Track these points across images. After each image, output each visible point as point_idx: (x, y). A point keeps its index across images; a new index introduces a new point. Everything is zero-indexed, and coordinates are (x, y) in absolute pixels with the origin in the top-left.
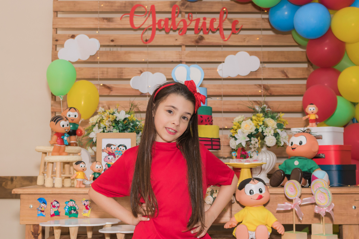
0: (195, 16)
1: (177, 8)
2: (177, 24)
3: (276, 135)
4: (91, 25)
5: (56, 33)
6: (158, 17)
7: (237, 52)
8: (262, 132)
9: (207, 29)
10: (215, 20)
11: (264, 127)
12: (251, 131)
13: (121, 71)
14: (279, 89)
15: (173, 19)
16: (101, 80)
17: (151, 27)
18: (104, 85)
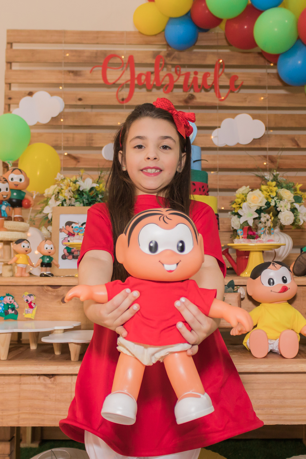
0: (184, 71)
1: (161, 60)
2: (161, 79)
3: (293, 210)
4: (53, 79)
5: (10, 89)
6: (138, 71)
7: (237, 114)
8: (275, 207)
9: (199, 86)
10: (208, 75)
11: (277, 199)
12: (260, 205)
13: (90, 139)
14: (288, 162)
15: (157, 73)
16: (66, 148)
17: (129, 83)
18: (69, 155)
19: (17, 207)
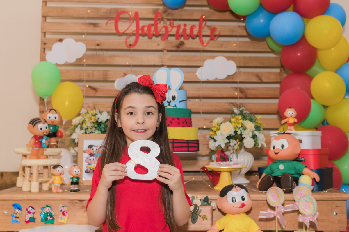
0: (176, 23)
1: (159, 15)
2: (159, 30)
3: (254, 137)
4: (78, 29)
5: (45, 37)
6: (142, 23)
7: (215, 57)
8: (241, 135)
9: (188, 35)
10: (194, 27)
11: (242, 129)
12: (230, 133)
13: (106, 74)
15: (156, 25)
16: (87, 81)
17: (135, 32)
18: (90, 87)
19: (53, 137)
